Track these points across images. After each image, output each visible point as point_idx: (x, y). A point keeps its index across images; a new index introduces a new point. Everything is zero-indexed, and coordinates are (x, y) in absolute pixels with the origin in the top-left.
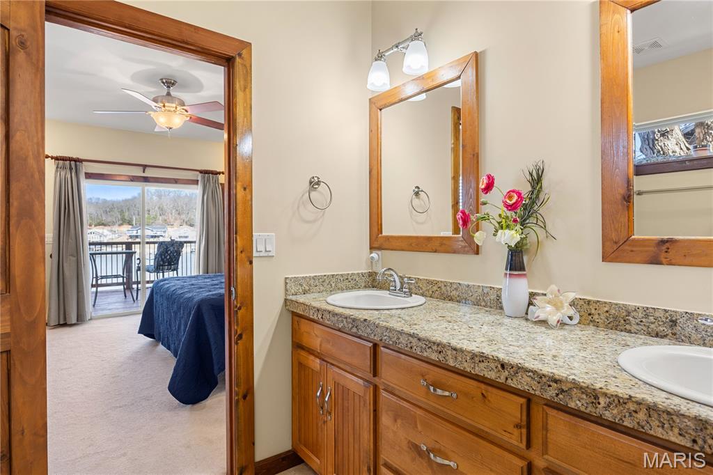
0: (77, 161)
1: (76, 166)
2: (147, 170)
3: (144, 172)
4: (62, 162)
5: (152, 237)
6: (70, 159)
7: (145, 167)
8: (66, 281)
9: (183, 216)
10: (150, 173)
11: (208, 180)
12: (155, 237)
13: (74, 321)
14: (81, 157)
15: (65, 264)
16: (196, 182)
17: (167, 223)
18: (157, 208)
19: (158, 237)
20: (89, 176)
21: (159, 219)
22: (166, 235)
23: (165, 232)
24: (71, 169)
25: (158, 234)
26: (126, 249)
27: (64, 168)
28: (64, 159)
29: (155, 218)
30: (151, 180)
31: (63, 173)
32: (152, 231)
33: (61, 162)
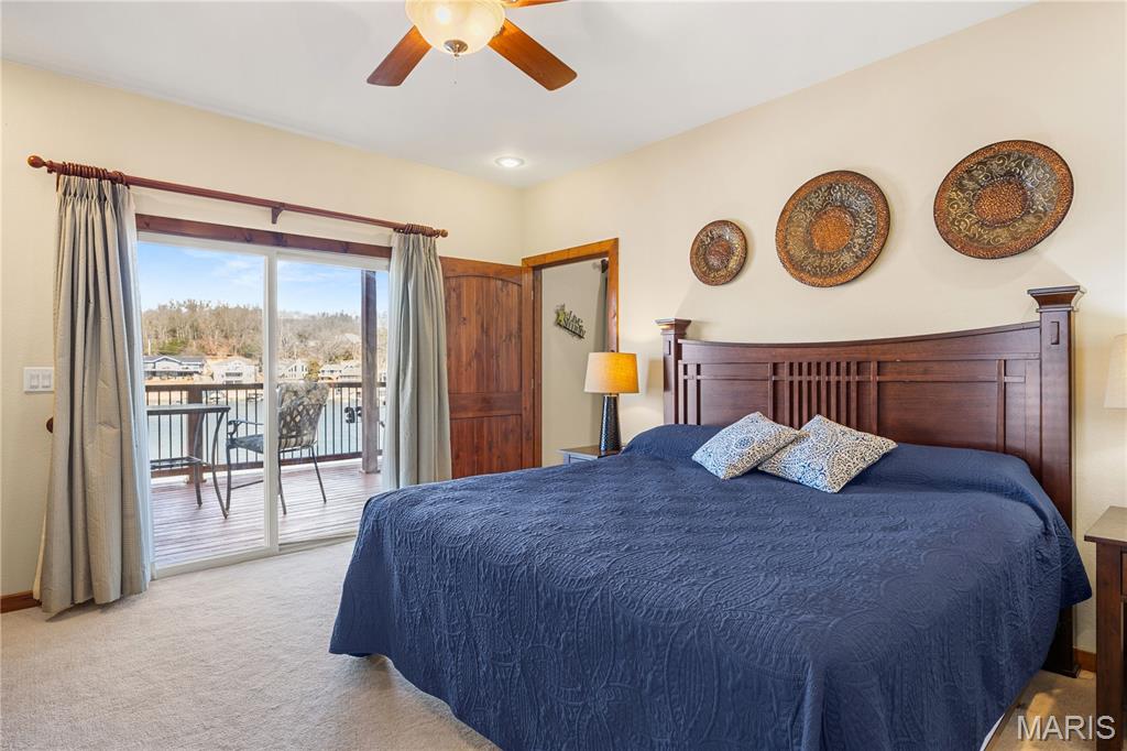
0: (118, 179)
1: (115, 194)
2: (284, 216)
3: (274, 222)
4: (78, 179)
5: (180, 374)
6: (100, 175)
7: (277, 209)
8: (91, 490)
9: (233, 341)
10: (288, 224)
11: (416, 247)
12: (185, 374)
13: (114, 594)
14: (128, 172)
15: (88, 448)
16: (385, 252)
17: (206, 352)
18: (187, 327)
19: (191, 374)
20: (146, 223)
21: (191, 346)
22: (205, 370)
23: (202, 366)
24: (102, 199)
25: (191, 369)
26: (190, 402)
27: (83, 195)
28: (83, 172)
29: (185, 343)
30: (289, 242)
31: (81, 209)
32: (180, 364)
33: (75, 180)
